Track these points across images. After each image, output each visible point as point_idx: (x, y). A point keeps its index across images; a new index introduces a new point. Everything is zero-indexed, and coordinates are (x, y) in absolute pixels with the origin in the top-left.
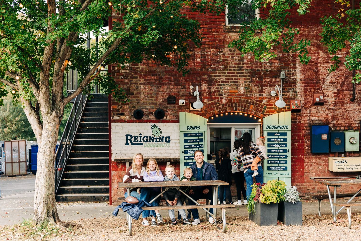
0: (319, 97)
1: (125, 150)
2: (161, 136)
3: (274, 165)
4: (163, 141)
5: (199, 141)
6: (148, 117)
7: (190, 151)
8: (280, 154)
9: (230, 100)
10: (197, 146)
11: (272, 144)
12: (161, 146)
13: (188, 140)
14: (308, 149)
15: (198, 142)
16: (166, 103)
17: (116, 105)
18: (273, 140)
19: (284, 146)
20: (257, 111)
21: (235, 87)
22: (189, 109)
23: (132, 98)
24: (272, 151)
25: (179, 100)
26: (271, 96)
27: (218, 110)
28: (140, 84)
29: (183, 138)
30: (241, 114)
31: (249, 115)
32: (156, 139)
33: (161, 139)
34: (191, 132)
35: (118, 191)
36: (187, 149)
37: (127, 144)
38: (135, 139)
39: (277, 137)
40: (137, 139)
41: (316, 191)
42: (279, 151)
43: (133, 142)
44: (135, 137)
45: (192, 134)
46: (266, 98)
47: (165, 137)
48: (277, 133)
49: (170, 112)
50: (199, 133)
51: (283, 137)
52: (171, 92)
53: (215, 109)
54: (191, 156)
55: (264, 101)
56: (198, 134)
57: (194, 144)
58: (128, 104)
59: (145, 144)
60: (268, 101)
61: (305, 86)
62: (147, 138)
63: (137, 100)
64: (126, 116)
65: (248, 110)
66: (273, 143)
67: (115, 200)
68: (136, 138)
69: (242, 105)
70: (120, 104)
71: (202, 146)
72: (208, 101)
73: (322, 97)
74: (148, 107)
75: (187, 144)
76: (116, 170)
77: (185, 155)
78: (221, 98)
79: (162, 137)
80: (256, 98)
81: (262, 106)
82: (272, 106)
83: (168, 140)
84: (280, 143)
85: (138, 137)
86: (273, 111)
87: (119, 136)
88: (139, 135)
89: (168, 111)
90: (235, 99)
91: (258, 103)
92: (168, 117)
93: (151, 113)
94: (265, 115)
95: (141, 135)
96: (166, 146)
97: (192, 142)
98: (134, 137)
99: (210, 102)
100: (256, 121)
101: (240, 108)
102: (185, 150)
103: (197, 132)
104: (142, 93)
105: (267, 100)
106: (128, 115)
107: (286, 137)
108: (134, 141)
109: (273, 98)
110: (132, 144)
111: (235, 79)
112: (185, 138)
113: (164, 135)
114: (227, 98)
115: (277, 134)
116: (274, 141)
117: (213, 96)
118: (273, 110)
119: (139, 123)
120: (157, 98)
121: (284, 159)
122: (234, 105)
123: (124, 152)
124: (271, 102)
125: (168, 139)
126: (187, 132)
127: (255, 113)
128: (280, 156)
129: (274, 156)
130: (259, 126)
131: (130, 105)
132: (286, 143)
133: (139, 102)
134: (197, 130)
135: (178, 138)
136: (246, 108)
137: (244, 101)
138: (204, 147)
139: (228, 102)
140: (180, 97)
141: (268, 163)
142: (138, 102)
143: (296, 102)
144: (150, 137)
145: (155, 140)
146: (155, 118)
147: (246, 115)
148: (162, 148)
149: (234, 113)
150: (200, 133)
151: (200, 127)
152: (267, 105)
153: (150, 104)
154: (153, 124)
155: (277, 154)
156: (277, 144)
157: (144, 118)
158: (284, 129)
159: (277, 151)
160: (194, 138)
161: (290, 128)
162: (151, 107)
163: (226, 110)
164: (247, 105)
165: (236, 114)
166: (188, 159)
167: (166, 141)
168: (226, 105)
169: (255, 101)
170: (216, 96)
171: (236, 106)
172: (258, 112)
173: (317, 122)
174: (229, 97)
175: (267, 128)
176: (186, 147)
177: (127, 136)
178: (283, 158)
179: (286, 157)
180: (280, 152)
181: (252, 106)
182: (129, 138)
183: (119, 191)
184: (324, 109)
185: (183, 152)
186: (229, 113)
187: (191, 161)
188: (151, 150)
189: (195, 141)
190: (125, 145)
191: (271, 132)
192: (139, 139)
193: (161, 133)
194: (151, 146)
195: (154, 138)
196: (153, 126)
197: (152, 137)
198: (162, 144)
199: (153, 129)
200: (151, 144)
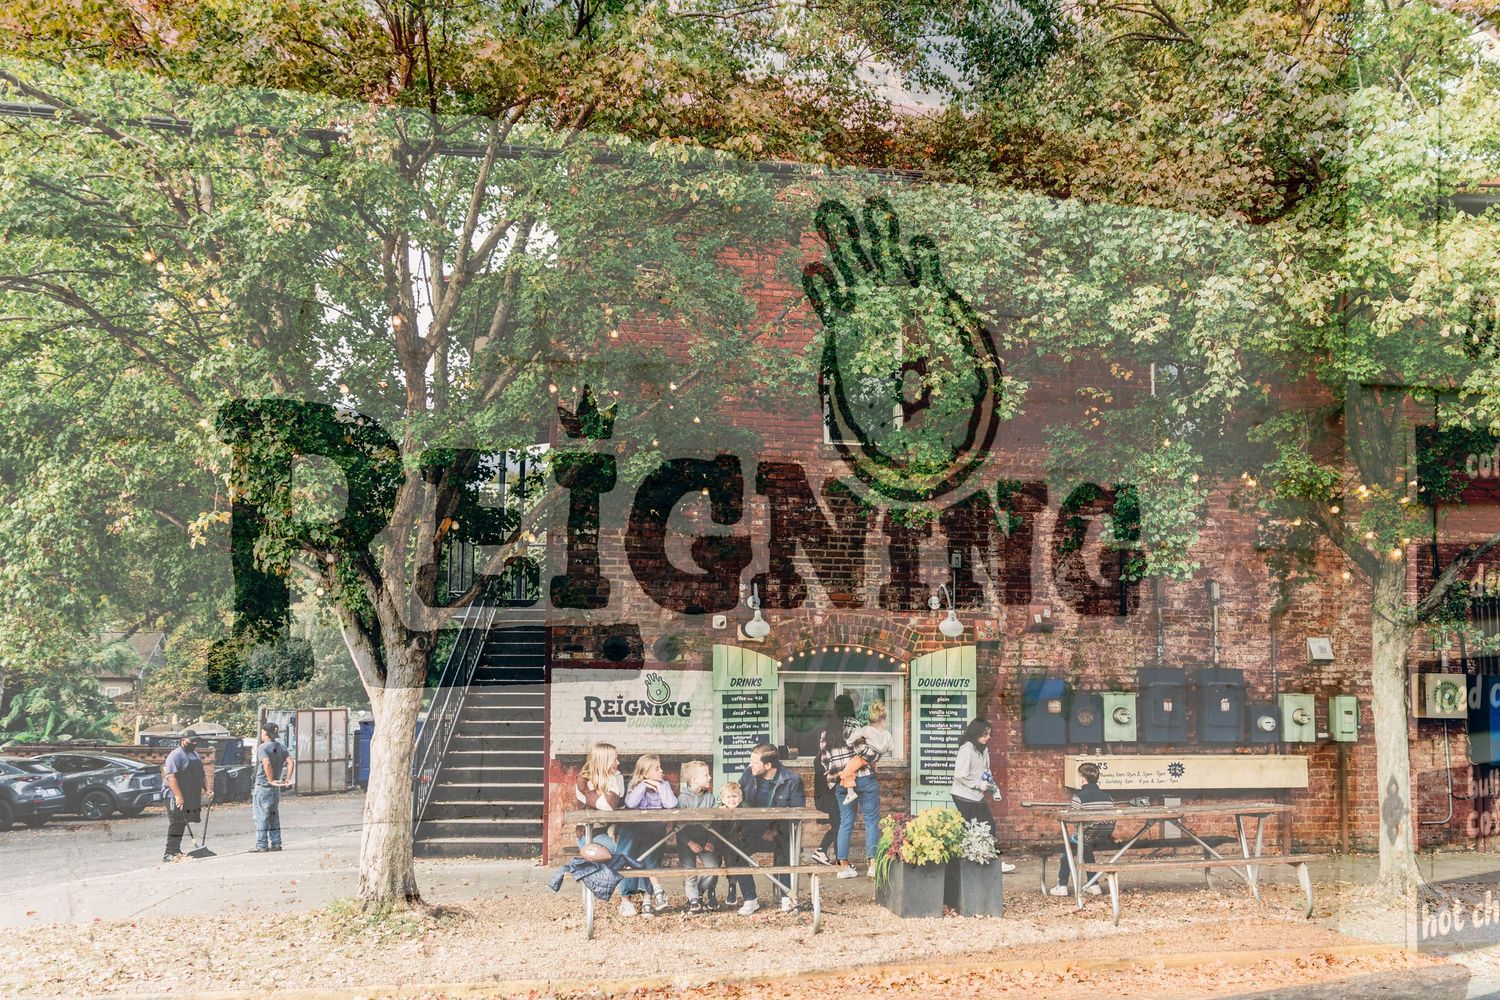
0: (1042, 613)
1: (582, 733)
2: (668, 702)
3: (935, 772)
4: (672, 713)
5: (758, 713)
6: (640, 655)
7: (738, 738)
9: (834, 618)
10: (755, 727)
11: (931, 723)
12: (667, 726)
13: (733, 711)
14: (1016, 736)
15: (757, 716)
16: (681, 622)
18: (933, 713)
20: (895, 644)
21: (846, 588)
22: (736, 636)
24: (931, 738)
25: (712, 617)
26: (930, 608)
27: (805, 641)
28: (622, 577)
29: (720, 707)
30: (859, 650)
31: (876, 653)
32: (658, 708)
33: (669, 709)
34: (740, 693)
35: (562, 830)
36: (730, 734)
37: (588, 719)
38: (607, 707)
39: (943, 706)
40: (612, 707)
41: (1036, 835)
42: (947, 739)
43: (603, 716)
44: (606, 702)
45: (743, 696)
46: (917, 614)
47: (678, 704)
48: (943, 697)
49: (690, 643)
50: (758, 696)
51: (958, 707)
52: (693, 597)
53: (798, 638)
54: (739, 751)
55: (914, 621)
56: (756, 698)
57: (746, 720)
59: (630, 719)
60: (923, 622)
61: (1007, 587)
62: (636, 705)
63: (614, 615)
64: (587, 654)
65: (874, 643)
66: (934, 719)
67: (555, 854)
68: (610, 704)
69: (861, 629)
71: (766, 726)
72: (781, 620)
73: (1047, 613)
74: (640, 633)
75: (731, 720)
76: (560, 781)
77: (726, 747)
78: (813, 614)
79: (671, 703)
80: (894, 613)
81: (909, 632)
82: (931, 634)
83: (685, 711)
84: (949, 720)
85: (613, 702)
86: (934, 644)
87: (569, 701)
88: (616, 699)
89: (686, 641)
90: (844, 614)
91: (899, 624)
92: (687, 657)
93: (647, 646)
94: (915, 654)
95: (620, 697)
96: (680, 725)
97: (742, 717)
98: (604, 702)
99: (786, 622)
100: (892, 668)
101: (856, 637)
102: (726, 734)
103: (755, 693)
104: (625, 600)
105: (920, 617)
106: (592, 651)
107: (964, 707)
108: (606, 712)
109: (934, 614)
110: (600, 719)
111: (844, 568)
112: (725, 707)
113: (678, 698)
114: (826, 611)
115: (944, 700)
116: (935, 716)
117: (793, 608)
118: (934, 642)
119: (616, 669)
120: (661, 610)
122: (842, 629)
123: (579, 737)
124: (928, 622)
125: (684, 708)
126: (730, 694)
127: (892, 649)
129: (936, 752)
130: (901, 680)
133: (619, 620)
135: (709, 706)
136: (871, 638)
137: (865, 620)
138: (770, 729)
139: (827, 622)
140: (715, 609)
141: (922, 768)
142: (616, 618)
143: (988, 623)
144: (642, 702)
145: (654, 711)
146: (654, 658)
147: (870, 652)
148: (669, 730)
149: (842, 648)
150: (761, 695)
152: (919, 630)
153: (645, 624)
154: (652, 672)
155: (943, 746)
156: (942, 723)
157: (628, 657)
158: (959, 688)
159: (943, 741)
160: (746, 706)
161: (973, 686)
162: (648, 633)
163: (822, 642)
164: (873, 628)
165: (847, 650)
166: (733, 756)
167: (681, 714)
168: (823, 628)
169: (890, 619)
170: (799, 607)
171: (846, 632)
172: (898, 646)
173: (1037, 670)
174: (831, 610)
175: (919, 685)
176: (728, 727)
177: (588, 700)
180: (950, 742)
181: (883, 631)
182: (593, 704)
183: (567, 830)
184: (1054, 642)
185: (720, 740)
186: (831, 648)
187: (739, 760)
188: (645, 734)
189: (748, 714)
190: (583, 721)
191: (929, 694)
192: (615, 707)
193: (669, 694)
194: (645, 724)
195: (653, 706)
196: (649, 676)
197: (646, 703)
198: (670, 719)
199: (651, 684)
200: (645, 719)
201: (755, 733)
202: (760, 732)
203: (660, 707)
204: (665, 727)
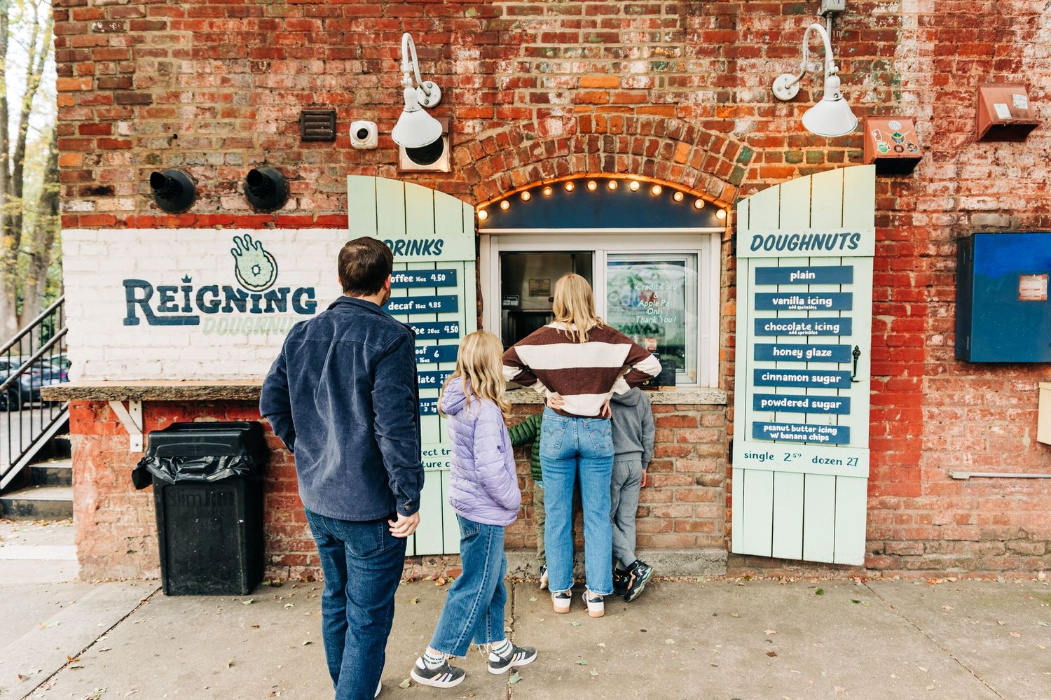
0: (1009, 100)
1: (122, 346)
2: (275, 288)
3: (783, 417)
4: (283, 309)
5: (437, 305)
6: (219, 201)
8: (813, 366)
9: (585, 122)
10: (431, 331)
11: (777, 321)
14: (944, 345)
15: (437, 311)
16: (293, 139)
17: (78, 151)
18: (781, 302)
19: (837, 328)
20: (706, 170)
21: (608, 62)
22: (396, 163)
23: (143, 117)
24: (776, 352)
25: (350, 122)
26: (777, 100)
27: (530, 168)
28: (177, 54)
30: (634, 186)
31: (669, 192)
32: (256, 299)
33: (276, 299)
34: (401, 268)
35: (99, 518)
37: (131, 320)
38: (165, 299)
39: (803, 289)
40: (172, 299)
41: (974, 531)
42: (809, 354)
43: (157, 314)
44: (162, 290)
45: (407, 273)
46: (750, 112)
47: (293, 290)
48: (803, 270)
49: (311, 177)
50: (436, 272)
51: (834, 289)
52: (313, 88)
53: (516, 162)
55: (743, 125)
56: (433, 277)
57: (415, 318)
58: (127, 145)
59: (208, 320)
60: (762, 127)
61: (938, 51)
62: (216, 294)
63: (167, 127)
64: (122, 201)
65: (664, 168)
66: (783, 315)
67: (90, 557)
69: (639, 143)
70: (94, 144)
71: (454, 329)
72: (484, 130)
73: (1021, 101)
74: (217, 160)
76: (89, 431)
78: (543, 115)
79: (281, 290)
80: (705, 112)
81: (732, 147)
82: (778, 149)
83: (307, 304)
84: (813, 315)
85: (175, 290)
86: (784, 169)
87: (95, 288)
88: (180, 284)
89: (302, 174)
90: (605, 115)
91: (714, 133)
92: (306, 203)
93: (231, 185)
94: (745, 190)
95: (187, 280)
97: (407, 313)
98: (159, 289)
99: (494, 132)
100: (700, 219)
101: (628, 159)
103: (432, 267)
104: (185, 98)
105: (757, 118)
106: (132, 196)
107: (846, 288)
108: (160, 309)
109: (785, 112)
110: (154, 320)
111: (606, 24)
113: (289, 279)
114: (570, 111)
115: (803, 276)
116: (785, 307)
117: (506, 106)
118: (784, 164)
119: (179, 227)
120: (253, 116)
121: (832, 392)
122: (601, 144)
123: (118, 353)
124: (772, 127)
125: (304, 298)
127: (700, 181)
128: (815, 379)
129: (786, 378)
130: (716, 242)
131: (136, 150)
132: (845, 314)
133: (175, 137)
134: (427, 257)
136: (658, 159)
137: (647, 125)
139: (572, 132)
140: (355, 111)
141: (757, 407)
142: (171, 134)
143: (895, 125)
144: (227, 289)
145: (249, 305)
146: (246, 207)
147: (657, 190)
148: (277, 338)
149: (602, 182)
150: (442, 272)
151: (441, 242)
152: (753, 142)
153: (224, 143)
154: (241, 232)
155: (801, 366)
156: (799, 321)
157: (201, 207)
158: (836, 251)
159: (800, 355)
160: (415, 292)
161: (868, 245)
162: (231, 160)
163: (563, 170)
164: (663, 142)
165: (612, 186)
167: (299, 310)
168: (564, 143)
169: (697, 124)
170: (517, 104)
171: (609, 150)
172: (712, 174)
173: (991, 219)
174: (579, 108)
175: (753, 249)
177: (130, 285)
178: (831, 385)
179: (847, 380)
180: (815, 359)
181: (683, 147)
183: (106, 517)
184: (1028, 160)
186: (581, 183)
188: (235, 345)
189: (418, 306)
190: (122, 322)
191: (774, 264)
192: (179, 299)
193: (274, 273)
194: (235, 328)
195: (247, 295)
196: (237, 240)
197: (235, 290)
198: (279, 319)
199: (241, 255)
200: (234, 319)
201: (433, 343)
202: (443, 342)
203: (260, 297)
204: (271, 332)
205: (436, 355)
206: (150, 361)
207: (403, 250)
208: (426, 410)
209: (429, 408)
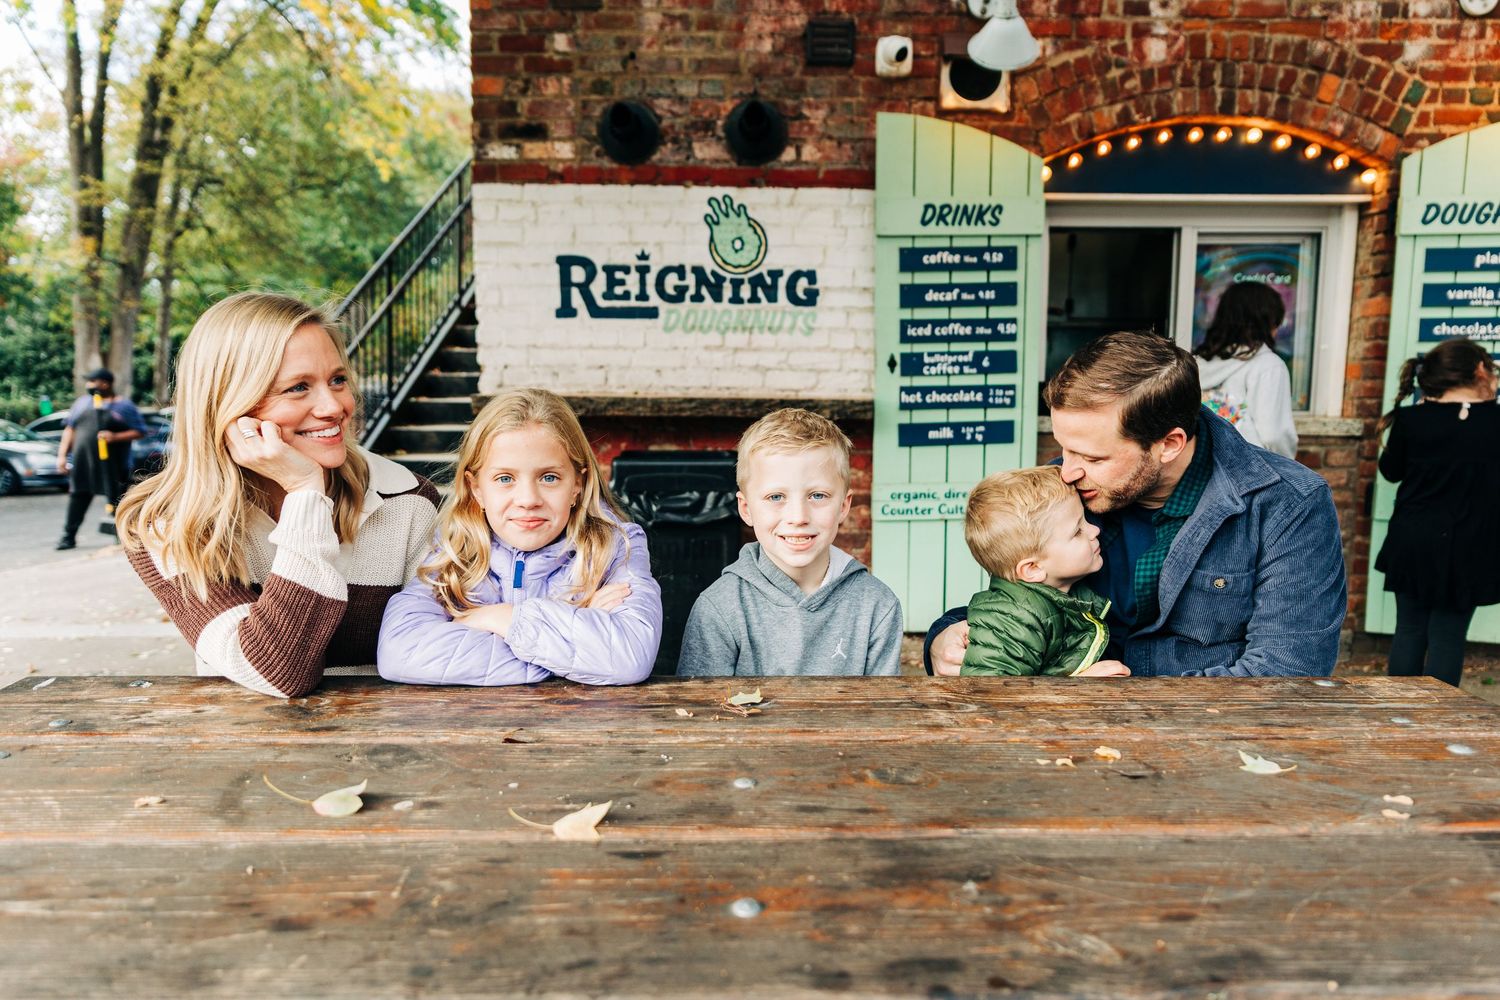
1: (553, 347)
2: (763, 270)
4: (772, 298)
5: (990, 295)
6: (690, 148)
7: (937, 358)
9: (1196, 43)
10: (981, 330)
11: (1452, 322)
12: (761, 329)
13: (926, 288)
15: (987, 304)
16: (793, 62)
17: (497, 73)
18: (1460, 295)
20: (1359, 113)
22: (936, 98)
23: (588, 27)
25: (874, 43)
26: (1463, 15)
27: (1118, 107)
29: (896, 279)
30: (1254, 136)
31: (1299, 144)
32: (737, 284)
33: (765, 286)
34: (945, 243)
36: (918, 348)
37: (566, 311)
38: (612, 282)
39: (1494, 277)
40: (622, 282)
43: (602, 303)
44: (610, 270)
45: (952, 251)
46: (1426, 31)
47: (787, 274)
48: (1495, 250)
49: (817, 116)
50: (991, 250)
53: (1099, 99)
54: (940, 390)
55: (1415, 50)
56: (987, 257)
57: (959, 313)
58: (564, 67)
59: (670, 312)
60: (1440, 53)
62: (682, 277)
63: (621, 43)
64: (558, 145)
65: (1301, 110)
66: (1460, 313)
68: (619, 275)
69: (1270, 75)
70: (520, 65)
71: (1011, 329)
72: (1058, 52)
74: (688, 90)
75: (921, 314)
77: (907, 382)
78: (1141, 33)
79: (770, 272)
80: (1365, 31)
81: (1398, 82)
82: (1461, 85)
83: (806, 292)
85: (626, 270)
86: (1467, 112)
87: (517, 266)
88: (633, 262)
89: (806, 112)
90: (1226, 34)
91: (1374, 60)
92: (809, 152)
93: (707, 126)
94: (1411, 142)
95: (643, 257)
96: (792, 328)
97: (949, 305)
98: (606, 268)
99: (1071, 57)
100: (1338, 183)
101: (1253, 97)
102: (907, 348)
103: (983, 243)
105: (1435, 40)
106: (571, 139)
108: (606, 296)
109: (1473, 31)
110: (596, 312)
112: (907, 279)
113: (782, 258)
114: (1178, 27)
115: (1494, 259)
116: (1465, 303)
117: (1090, 20)
118: (1467, 106)
119: (633, 183)
120: (740, 27)
122: (1217, 75)
123: (547, 356)
124: (1454, 53)
125: (803, 283)
126: (920, 244)
127: (1350, 128)
131: (578, 73)
133: (632, 56)
134: (980, 229)
135: (864, 280)
136: (1295, 97)
137: (1282, 49)
138: (1020, 337)
139: (1179, 57)
140: (881, 25)
142: (626, 52)
144: (698, 271)
145: (727, 292)
146: (726, 156)
147: (1283, 142)
148: (764, 339)
149: (1211, 129)
150: (998, 249)
151: (1000, 208)
152: (1427, 74)
153: (700, 66)
154: (718, 192)
156: (1484, 321)
157: (666, 155)
160: (959, 278)
162: (708, 90)
163: (1164, 112)
164: (1302, 74)
165: (1222, 135)
166: (924, 406)
167: (794, 300)
168: (1166, 72)
169: (1351, 46)
170: (1106, 17)
171: (1228, 84)
172: (1368, 119)
174: (1189, 23)
175: (1425, 222)
176: (911, 332)
177: (565, 263)
181: (1330, 81)
182: (578, 274)
185: (892, 364)
186: (1180, 131)
187: (938, 416)
188: (707, 348)
189: (965, 296)
190: (553, 313)
191: (1451, 244)
192: (632, 282)
193: (763, 249)
194: (707, 323)
195: (724, 279)
196: (714, 203)
197: (708, 272)
198: (767, 313)
199: (717, 223)
200: (705, 313)
201: (980, 347)
202: (994, 346)
203: (741, 282)
204: (756, 331)
205: (986, 363)
206: (590, 368)
207: (949, 219)
208: (969, 437)
209: (973, 435)
